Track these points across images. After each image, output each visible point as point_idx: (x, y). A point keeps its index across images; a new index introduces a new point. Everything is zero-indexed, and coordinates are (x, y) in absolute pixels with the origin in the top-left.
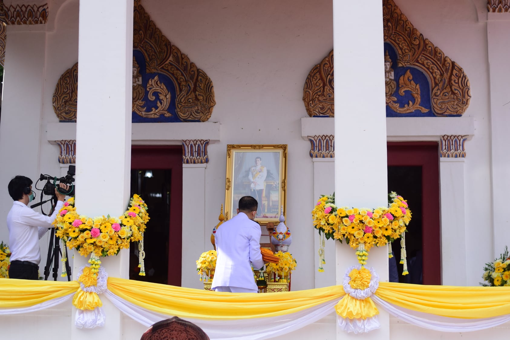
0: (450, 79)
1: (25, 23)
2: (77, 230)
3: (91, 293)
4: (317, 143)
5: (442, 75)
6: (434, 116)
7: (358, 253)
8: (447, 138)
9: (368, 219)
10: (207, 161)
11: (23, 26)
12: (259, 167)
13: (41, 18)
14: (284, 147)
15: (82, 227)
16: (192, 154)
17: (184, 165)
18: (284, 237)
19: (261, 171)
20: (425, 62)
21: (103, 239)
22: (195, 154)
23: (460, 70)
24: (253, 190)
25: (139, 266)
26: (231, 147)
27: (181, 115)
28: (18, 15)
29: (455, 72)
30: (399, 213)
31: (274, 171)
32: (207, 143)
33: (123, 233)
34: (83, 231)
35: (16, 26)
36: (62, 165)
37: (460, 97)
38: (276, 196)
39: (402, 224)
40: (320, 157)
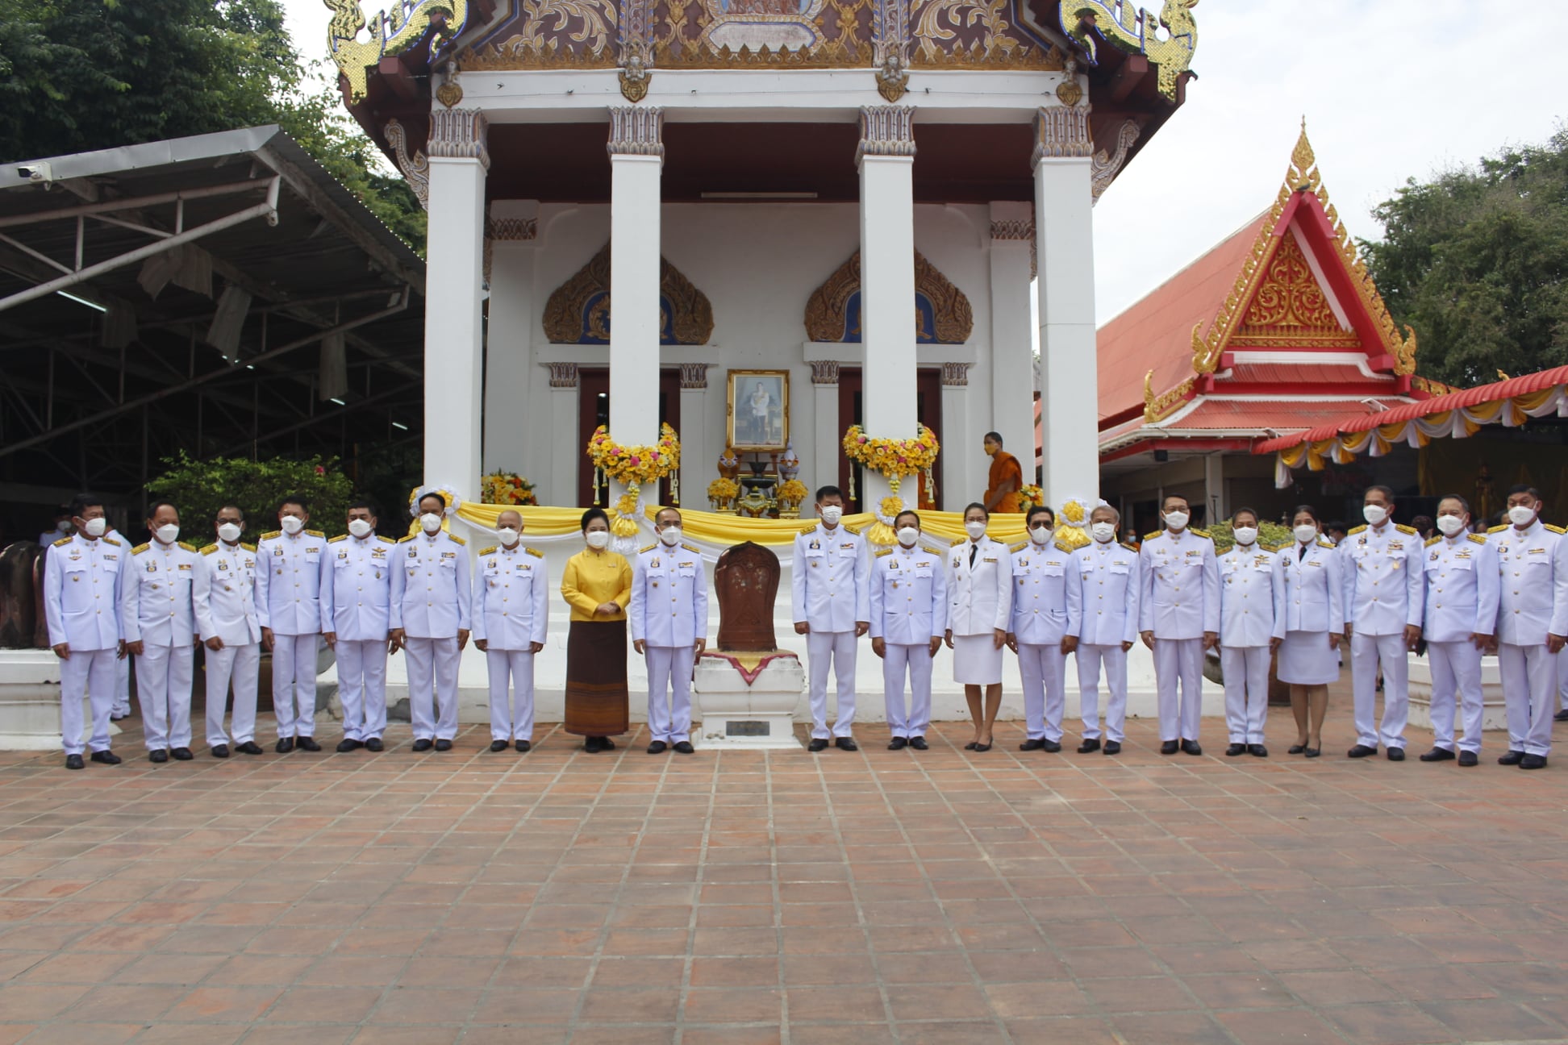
0: (953, 306)
1: (513, 238)
2: (616, 458)
3: (629, 520)
4: (819, 369)
5: (945, 301)
6: (936, 343)
7: (891, 482)
8: (950, 366)
9: (902, 449)
10: (705, 386)
11: (510, 241)
12: (760, 393)
13: (530, 234)
14: (786, 373)
15: (621, 455)
16: (690, 379)
17: (682, 390)
18: (793, 465)
19: (763, 397)
20: (929, 287)
21: (643, 467)
22: (694, 378)
23: (963, 297)
24: (756, 416)
25: (671, 494)
26: (731, 372)
27: (679, 337)
28: (506, 230)
29: (958, 298)
30: (929, 444)
31: (776, 397)
32: (705, 367)
33: (661, 462)
34: (622, 459)
35: (503, 241)
36: (553, 388)
37: (963, 324)
38: (779, 423)
39: (932, 454)
40: (822, 383)
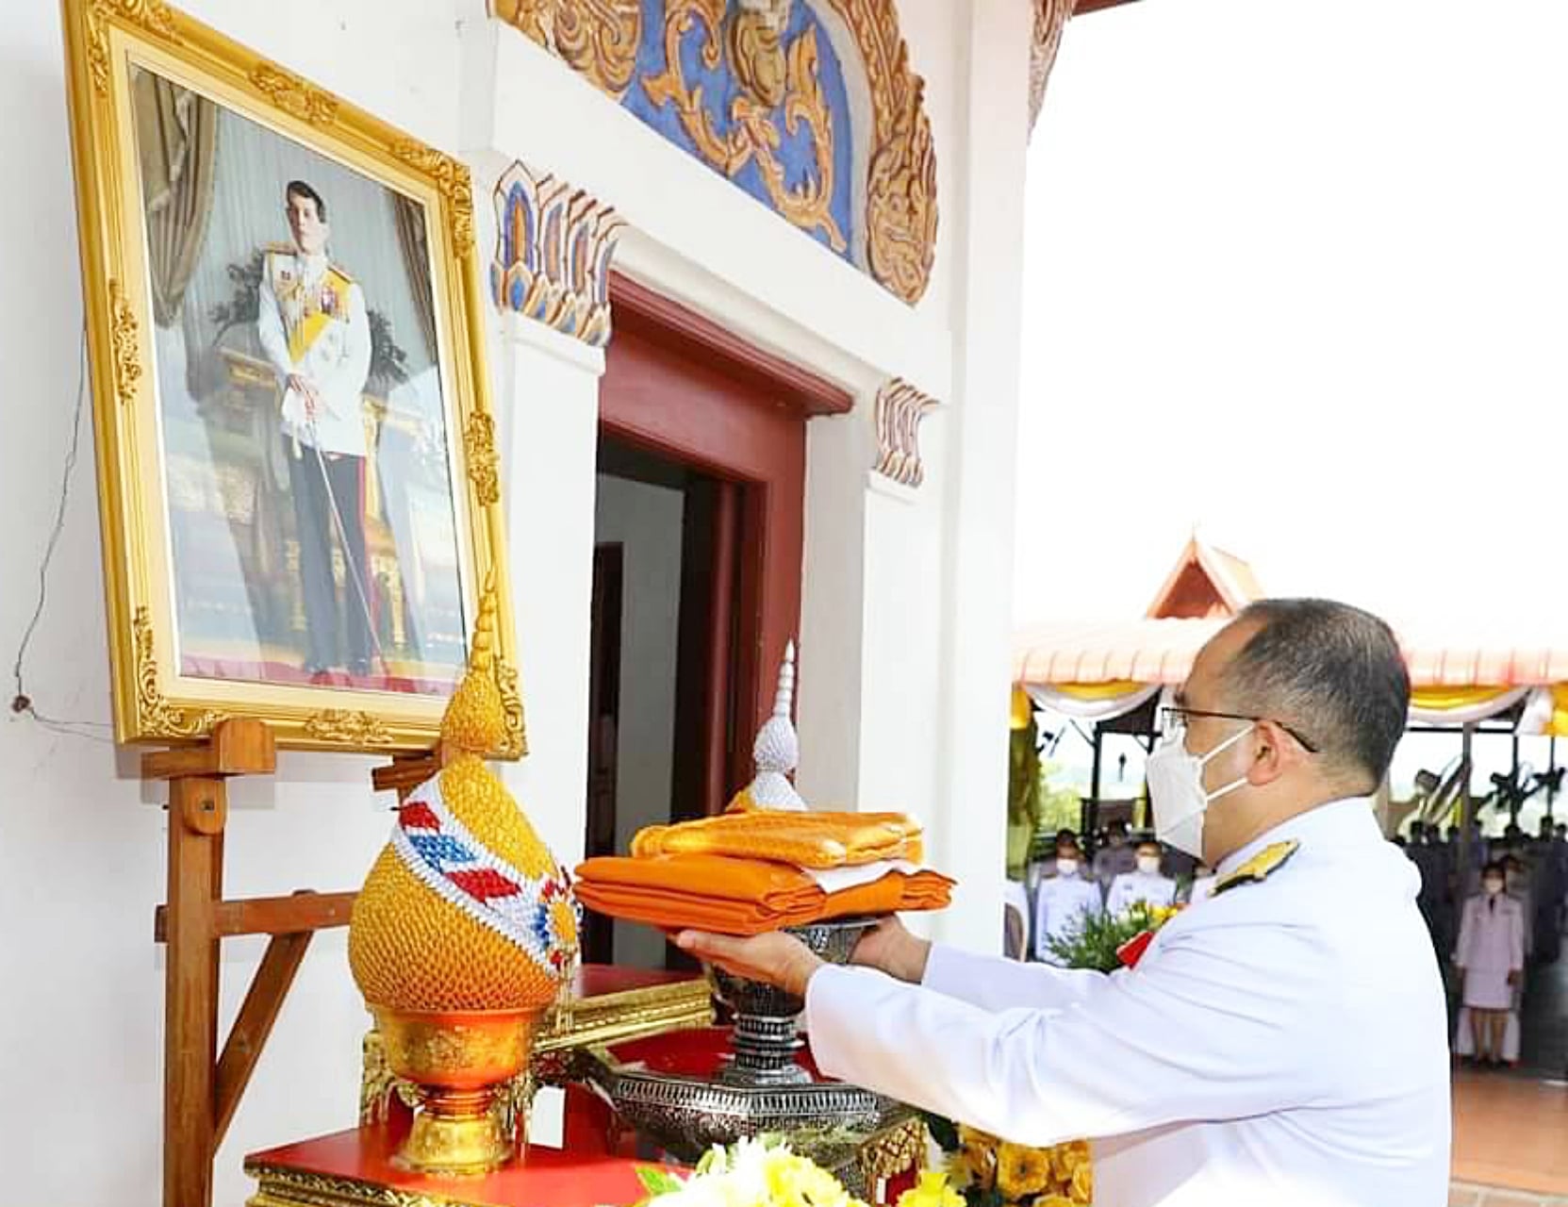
12: (315, 270)
19: (331, 307)
24: (304, 448)
40: (579, 336)
